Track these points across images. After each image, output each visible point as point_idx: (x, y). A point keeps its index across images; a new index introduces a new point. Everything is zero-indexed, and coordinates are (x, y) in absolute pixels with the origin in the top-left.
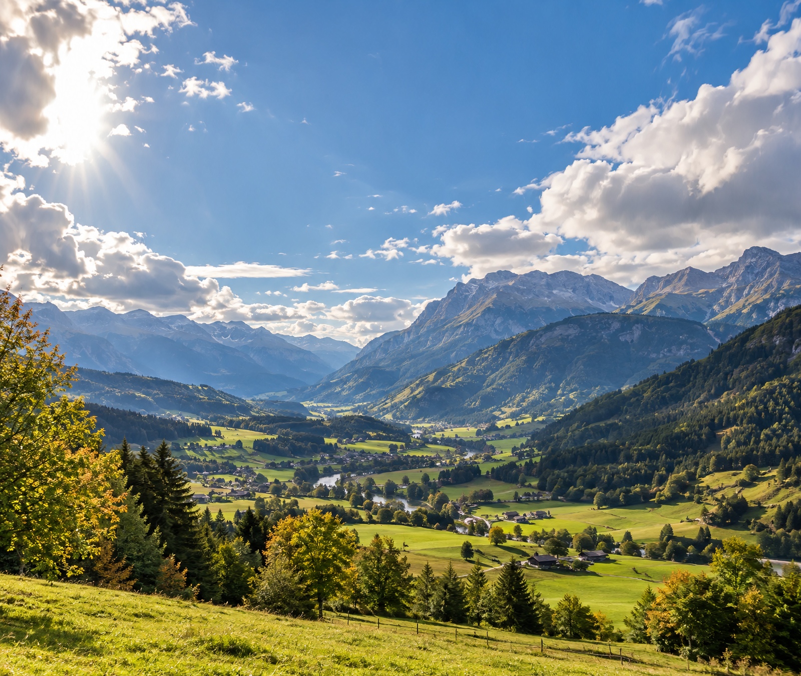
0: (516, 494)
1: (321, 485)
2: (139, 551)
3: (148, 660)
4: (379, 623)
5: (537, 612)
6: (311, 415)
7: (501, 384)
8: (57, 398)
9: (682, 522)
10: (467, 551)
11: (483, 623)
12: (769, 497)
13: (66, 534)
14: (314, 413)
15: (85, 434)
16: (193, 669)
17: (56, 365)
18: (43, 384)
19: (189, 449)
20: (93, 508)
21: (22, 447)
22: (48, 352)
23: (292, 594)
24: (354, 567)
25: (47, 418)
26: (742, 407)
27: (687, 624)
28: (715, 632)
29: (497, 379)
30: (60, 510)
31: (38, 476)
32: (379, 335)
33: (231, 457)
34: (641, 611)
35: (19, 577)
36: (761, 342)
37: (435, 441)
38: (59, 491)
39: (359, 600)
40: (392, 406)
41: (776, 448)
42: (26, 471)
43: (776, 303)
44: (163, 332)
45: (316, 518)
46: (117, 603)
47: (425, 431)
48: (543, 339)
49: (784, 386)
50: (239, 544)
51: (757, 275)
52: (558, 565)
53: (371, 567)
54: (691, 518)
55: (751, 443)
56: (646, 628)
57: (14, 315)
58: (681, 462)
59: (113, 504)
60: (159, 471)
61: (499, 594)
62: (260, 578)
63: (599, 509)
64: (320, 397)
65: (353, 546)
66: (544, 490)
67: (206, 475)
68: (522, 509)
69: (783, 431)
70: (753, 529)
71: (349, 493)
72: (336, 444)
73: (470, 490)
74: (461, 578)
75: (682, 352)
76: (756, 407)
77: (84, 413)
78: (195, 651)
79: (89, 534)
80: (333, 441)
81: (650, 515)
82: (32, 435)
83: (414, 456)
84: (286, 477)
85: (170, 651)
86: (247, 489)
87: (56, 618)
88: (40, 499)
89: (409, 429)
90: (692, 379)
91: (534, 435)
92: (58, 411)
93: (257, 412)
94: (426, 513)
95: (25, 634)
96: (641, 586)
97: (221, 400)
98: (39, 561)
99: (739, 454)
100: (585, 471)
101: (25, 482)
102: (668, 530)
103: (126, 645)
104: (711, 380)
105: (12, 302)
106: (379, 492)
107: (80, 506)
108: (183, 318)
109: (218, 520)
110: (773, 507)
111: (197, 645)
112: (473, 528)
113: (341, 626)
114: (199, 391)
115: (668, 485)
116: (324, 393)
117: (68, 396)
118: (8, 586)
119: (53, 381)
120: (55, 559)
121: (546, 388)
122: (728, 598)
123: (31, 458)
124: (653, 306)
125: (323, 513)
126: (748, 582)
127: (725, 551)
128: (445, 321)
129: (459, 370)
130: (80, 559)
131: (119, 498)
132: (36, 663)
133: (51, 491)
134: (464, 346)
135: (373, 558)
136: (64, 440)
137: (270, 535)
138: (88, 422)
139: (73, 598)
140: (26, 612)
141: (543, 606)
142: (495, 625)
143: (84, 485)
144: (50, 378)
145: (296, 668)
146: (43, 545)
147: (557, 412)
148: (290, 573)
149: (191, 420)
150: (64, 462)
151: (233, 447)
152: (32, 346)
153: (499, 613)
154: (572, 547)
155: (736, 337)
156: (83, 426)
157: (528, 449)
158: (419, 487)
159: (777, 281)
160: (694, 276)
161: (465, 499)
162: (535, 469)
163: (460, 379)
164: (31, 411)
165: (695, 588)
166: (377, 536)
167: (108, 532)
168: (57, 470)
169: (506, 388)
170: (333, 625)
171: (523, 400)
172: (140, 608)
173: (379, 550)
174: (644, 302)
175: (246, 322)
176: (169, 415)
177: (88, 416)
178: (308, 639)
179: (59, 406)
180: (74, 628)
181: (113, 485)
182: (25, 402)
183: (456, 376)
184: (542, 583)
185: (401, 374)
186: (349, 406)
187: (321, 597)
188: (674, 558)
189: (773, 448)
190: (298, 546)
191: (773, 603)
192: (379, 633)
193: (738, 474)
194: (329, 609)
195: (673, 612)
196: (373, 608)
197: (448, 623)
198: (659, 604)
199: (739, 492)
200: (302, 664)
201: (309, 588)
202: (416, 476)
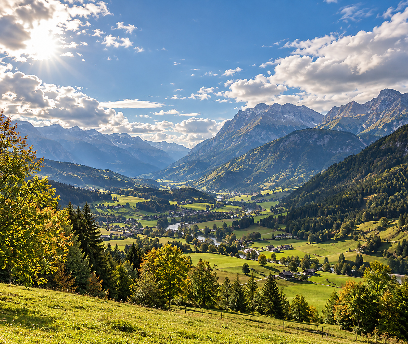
0: (273, 235)
1: (169, 229)
2: (79, 269)
3: (81, 334)
4: (203, 312)
5: (282, 306)
6: (162, 187)
7: (264, 170)
8: (32, 178)
9: (347, 251)
10: (246, 269)
11: (255, 312)
12: (393, 237)
13: (37, 259)
14: (163, 186)
15: (48, 198)
16: (104, 340)
17: (31, 157)
18: (23, 169)
19: (98, 208)
20: (53, 243)
21: (10, 206)
22: (26, 150)
23: (155, 295)
24: (189, 279)
25: (26, 189)
26: (379, 183)
27: (357, 313)
28: (371, 317)
29: (262, 166)
30: (34, 244)
31: (21, 224)
32: (201, 141)
33: (123, 212)
34: (330, 305)
35: (9, 285)
36: (389, 145)
37: (230, 203)
38: (33, 233)
39: (192, 299)
40: (206, 182)
41: (397, 207)
42: (13, 221)
43: (398, 122)
44: (86, 139)
45: (168, 249)
46: (66, 300)
47: (225, 197)
48: (286, 143)
49: (402, 170)
50: (127, 265)
51: (387, 106)
52: (293, 278)
53: (198, 278)
54: (351, 249)
55: (384, 205)
56: (333, 315)
57: (6, 128)
58: (347, 215)
59: (65, 241)
60: (85, 221)
61: (265, 295)
62: (137, 285)
63: (311, 244)
64: (167, 177)
65: (188, 266)
66: (288, 232)
67: (108, 224)
68: (276, 244)
69: (401, 197)
70: (385, 256)
71: (185, 234)
72: (176, 205)
73: (248, 233)
74: (243, 285)
75: (348, 150)
76: (387, 182)
77: (48, 186)
78: (105, 329)
79: (50, 259)
80: (175, 203)
81: (333, 247)
82: (17, 199)
83: (218, 212)
84: (152, 224)
85: (93, 329)
86: (132, 232)
87: (31, 309)
88: (22, 238)
89: (215, 195)
90: (352, 166)
91: (284, 200)
92: (32, 185)
93: (138, 186)
94: (225, 246)
95: (13, 319)
96: (331, 290)
97: (117, 179)
98: (21, 275)
99: (377, 210)
100: (304, 221)
101: (12, 227)
102: (342, 256)
103: (71, 325)
104: (362, 166)
105: (4, 120)
106: (201, 234)
107: (45, 242)
108: (95, 131)
109: (116, 250)
110: (396, 242)
111: (106, 325)
112: (249, 255)
113: (182, 314)
114: (104, 173)
115: (341, 230)
116: (169, 175)
117: (39, 176)
118: (2, 290)
119: (29, 167)
120: (30, 274)
121: (290, 171)
122: (374, 297)
123: (16, 213)
124: (335, 124)
125: (172, 246)
126: (384, 287)
127: (371, 269)
128: (233, 133)
129: (241, 161)
130: (45, 274)
131: (68, 237)
132: (19, 336)
133: (28, 233)
134: (244, 148)
135: (199, 273)
136: (36, 202)
137: (142, 260)
138: (51, 192)
139: (41, 297)
140: (13, 306)
141: (286, 302)
142: (262, 313)
143: (48, 230)
144: (27, 165)
145: (157, 339)
146: (23, 265)
147: (295, 185)
148: (154, 282)
149: (99, 191)
150: (36, 215)
151: (124, 207)
152: (16, 146)
153: (265, 306)
154: (300, 267)
155: (375, 142)
156: (47, 194)
157: (280, 208)
158: (222, 231)
159: (399, 110)
160: (355, 106)
161: (245, 238)
162: (284, 220)
163: (242, 167)
164: (16, 185)
165: (358, 291)
166: (201, 260)
167: (62, 258)
168: (32, 220)
169: (267, 172)
170: (177, 314)
171: (277, 178)
172: (78, 303)
173: (202, 269)
174: (330, 122)
175: (129, 134)
176: (88, 187)
177: (50, 188)
178: (164, 322)
179: (33, 182)
180: (42, 315)
181: (65, 230)
182: (12, 180)
183: (240, 164)
184: (287, 288)
185: (211, 163)
186: (184, 182)
187: (171, 297)
188: (347, 273)
189: (396, 208)
190: (158, 266)
191: (398, 300)
192: (202, 318)
193: (376, 223)
194: (174, 304)
195: (349, 305)
196: (199, 303)
197: (238, 312)
198: (341, 301)
199: (377, 234)
200: (161, 337)
201: (164, 291)
202: (220, 224)
